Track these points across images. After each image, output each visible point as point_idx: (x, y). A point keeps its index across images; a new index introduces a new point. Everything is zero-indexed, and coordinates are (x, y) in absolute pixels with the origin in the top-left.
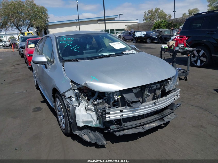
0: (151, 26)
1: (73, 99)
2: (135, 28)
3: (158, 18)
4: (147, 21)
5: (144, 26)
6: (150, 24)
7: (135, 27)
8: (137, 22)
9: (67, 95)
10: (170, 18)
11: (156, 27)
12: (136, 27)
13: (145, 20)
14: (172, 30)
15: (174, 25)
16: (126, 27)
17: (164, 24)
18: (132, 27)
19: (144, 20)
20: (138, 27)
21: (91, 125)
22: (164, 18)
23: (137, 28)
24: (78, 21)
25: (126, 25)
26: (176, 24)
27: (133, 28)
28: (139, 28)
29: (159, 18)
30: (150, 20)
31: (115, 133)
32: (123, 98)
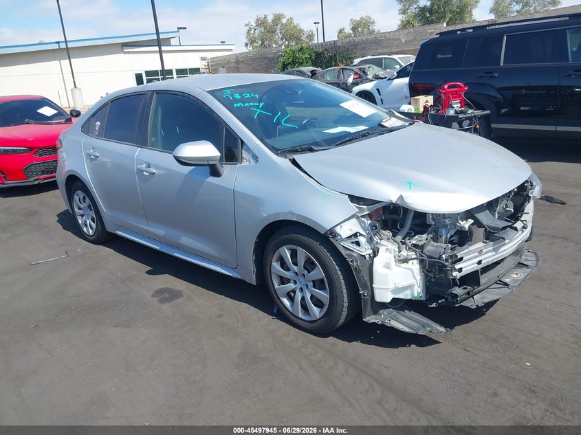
0: (272, 60)
1: (362, 240)
2: (228, 65)
3: (282, 40)
4: (257, 47)
5: (253, 59)
6: (269, 56)
7: (228, 63)
8: (231, 50)
9: (345, 231)
10: (311, 40)
11: (288, 64)
12: (231, 62)
13: (249, 45)
14: (343, 69)
15: (331, 58)
16: (204, 63)
17: (307, 56)
18: (219, 64)
19: (247, 45)
20: (238, 62)
21: (407, 295)
22: (298, 39)
23: (234, 65)
24: (63, 46)
25: (203, 59)
26: (335, 55)
27: (223, 67)
28: (241, 66)
29: (284, 40)
30: (263, 42)
31: (463, 304)
32: (478, 223)
